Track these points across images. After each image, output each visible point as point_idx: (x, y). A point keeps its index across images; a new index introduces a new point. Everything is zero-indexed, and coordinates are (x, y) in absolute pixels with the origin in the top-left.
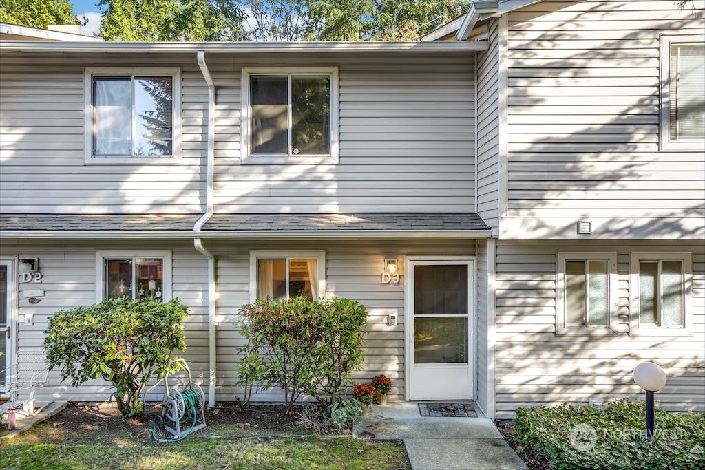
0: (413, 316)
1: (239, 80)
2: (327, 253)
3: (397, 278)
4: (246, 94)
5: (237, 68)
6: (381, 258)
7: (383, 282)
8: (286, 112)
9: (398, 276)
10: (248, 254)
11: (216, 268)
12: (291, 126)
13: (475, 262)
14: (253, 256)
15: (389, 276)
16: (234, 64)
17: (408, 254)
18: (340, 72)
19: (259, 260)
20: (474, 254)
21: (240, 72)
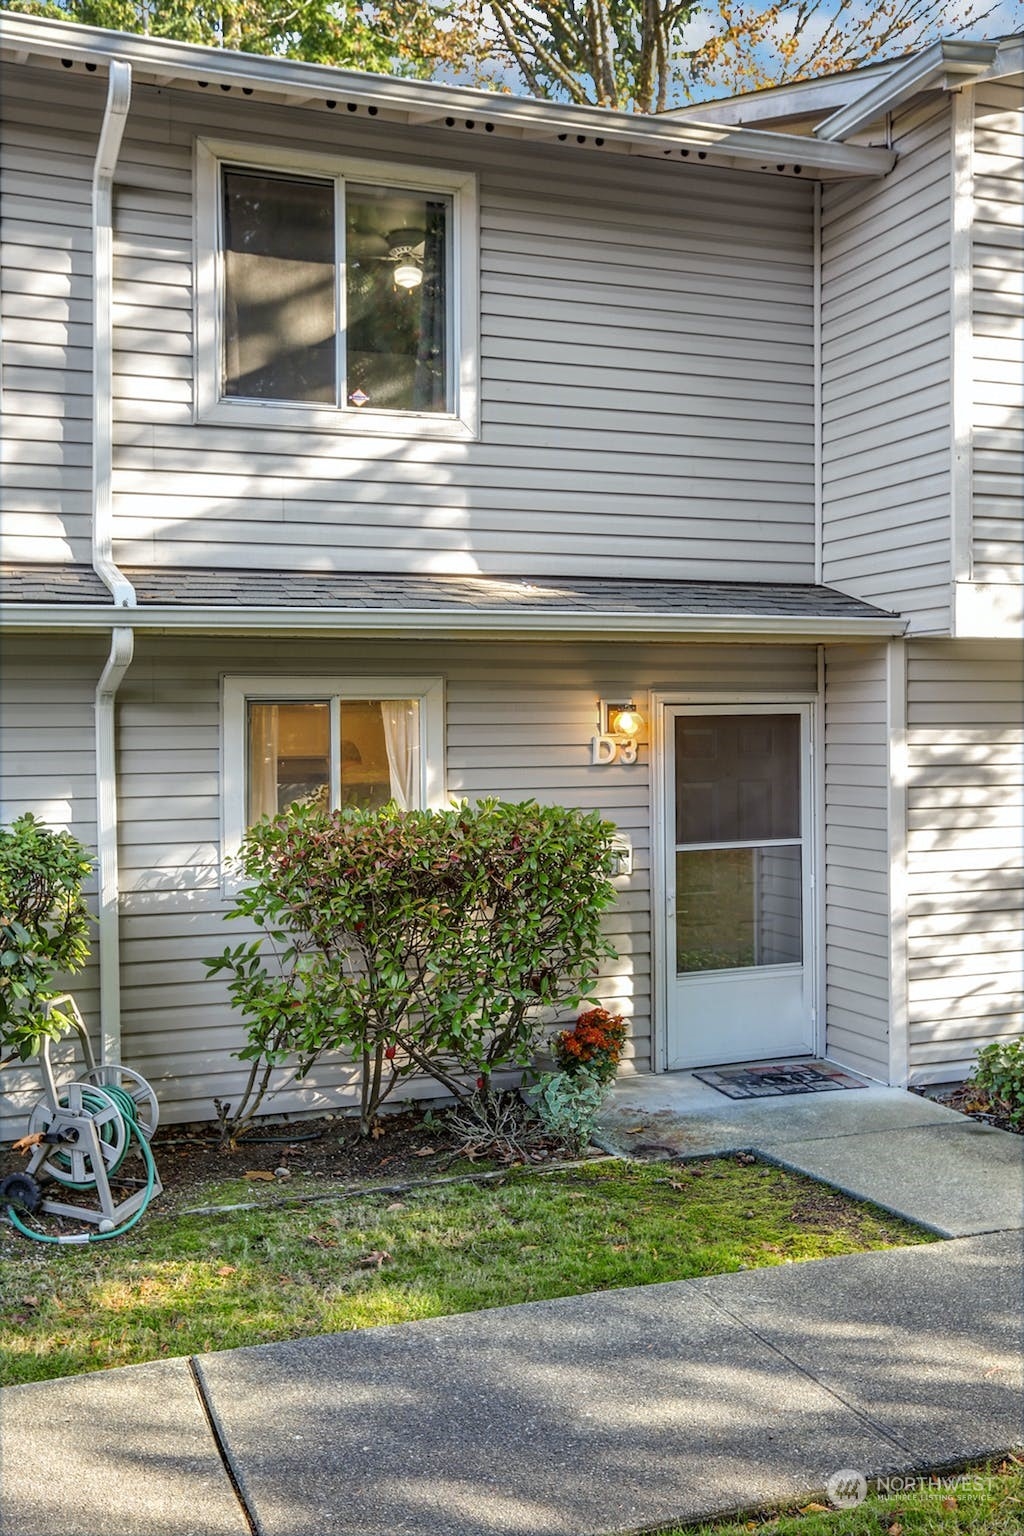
0: (673, 848)
1: (188, 173)
2: (447, 684)
3: (632, 749)
4: (208, 217)
5: (180, 137)
6: (590, 699)
7: (597, 760)
8: (326, 285)
9: (634, 746)
10: (217, 685)
11: (118, 730)
12: (343, 325)
13: (819, 708)
14: (234, 693)
15: (613, 748)
16: (171, 124)
17: (659, 688)
18: (482, 189)
19: (251, 703)
20: (814, 688)
21: (189, 150)
